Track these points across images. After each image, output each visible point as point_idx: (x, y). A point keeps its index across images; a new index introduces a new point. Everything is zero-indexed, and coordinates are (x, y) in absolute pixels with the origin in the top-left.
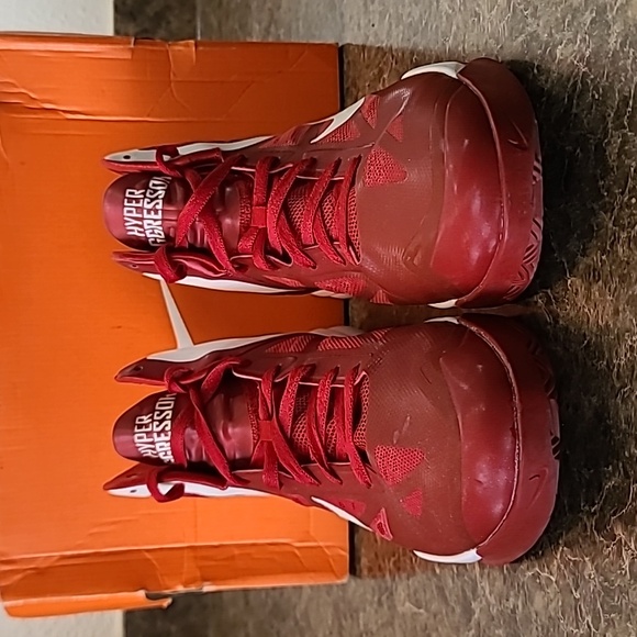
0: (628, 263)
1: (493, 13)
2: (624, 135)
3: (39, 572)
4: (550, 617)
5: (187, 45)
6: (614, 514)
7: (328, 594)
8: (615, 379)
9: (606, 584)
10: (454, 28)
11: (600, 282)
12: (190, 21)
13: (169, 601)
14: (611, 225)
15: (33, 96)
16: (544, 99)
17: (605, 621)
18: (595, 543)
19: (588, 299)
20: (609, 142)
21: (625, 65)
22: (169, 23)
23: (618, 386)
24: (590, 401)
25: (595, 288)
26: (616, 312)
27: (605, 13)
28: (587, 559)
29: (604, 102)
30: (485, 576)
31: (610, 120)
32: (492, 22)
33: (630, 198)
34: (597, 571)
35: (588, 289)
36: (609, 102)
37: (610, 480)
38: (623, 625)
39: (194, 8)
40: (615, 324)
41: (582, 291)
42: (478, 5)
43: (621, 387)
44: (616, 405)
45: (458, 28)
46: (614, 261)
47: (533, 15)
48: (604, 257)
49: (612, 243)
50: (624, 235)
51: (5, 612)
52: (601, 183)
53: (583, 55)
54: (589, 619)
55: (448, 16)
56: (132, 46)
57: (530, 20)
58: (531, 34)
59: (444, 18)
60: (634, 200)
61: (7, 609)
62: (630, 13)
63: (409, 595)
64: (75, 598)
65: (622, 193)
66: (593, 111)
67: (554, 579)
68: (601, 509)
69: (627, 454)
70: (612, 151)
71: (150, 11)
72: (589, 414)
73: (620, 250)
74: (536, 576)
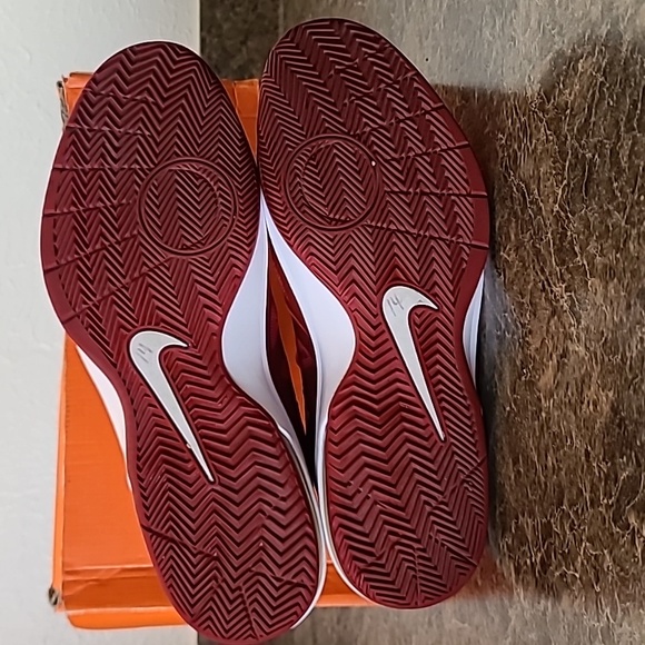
0: (638, 258)
1: (527, 35)
2: (634, 137)
3: (101, 583)
4: (575, 614)
5: (251, 84)
6: (628, 504)
7: (386, 621)
8: (628, 370)
9: (622, 574)
10: (494, 53)
11: (615, 280)
14: (623, 224)
16: (568, 111)
17: (622, 610)
18: (612, 534)
19: (605, 297)
20: (622, 145)
21: (634, 71)
23: (630, 377)
24: (607, 395)
25: (611, 285)
26: (629, 307)
27: (618, 24)
28: (606, 552)
29: (617, 108)
30: (520, 583)
31: (622, 124)
32: (525, 45)
33: (639, 197)
34: (614, 561)
35: (606, 288)
36: (622, 107)
37: (624, 470)
38: (636, 612)
40: (627, 318)
41: (600, 290)
42: (514, 30)
43: (634, 379)
44: (629, 396)
45: (497, 53)
46: (626, 258)
47: (559, 33)
48: (618, 255)
49: (625, 241)
50: (634, 232)
51: (67, 621)
52: (615, 185)
53: (601, 66)
54: (608, 610)
55: (490, 43)
57: (557, 38)
58: (557, 52)
59: (486, 46)
60: (642, 198)
61: (69, 618)
62: (638, 22)
63: (455, 611)
65: (633, 192)
66: (608, 117)
67: (578, 576)
68: (618, 500)
69: (638, 443)
70: (624, 153)
71: (234, 65)
72: (606, 408)
73: (632, 247)
74: (563, 575)
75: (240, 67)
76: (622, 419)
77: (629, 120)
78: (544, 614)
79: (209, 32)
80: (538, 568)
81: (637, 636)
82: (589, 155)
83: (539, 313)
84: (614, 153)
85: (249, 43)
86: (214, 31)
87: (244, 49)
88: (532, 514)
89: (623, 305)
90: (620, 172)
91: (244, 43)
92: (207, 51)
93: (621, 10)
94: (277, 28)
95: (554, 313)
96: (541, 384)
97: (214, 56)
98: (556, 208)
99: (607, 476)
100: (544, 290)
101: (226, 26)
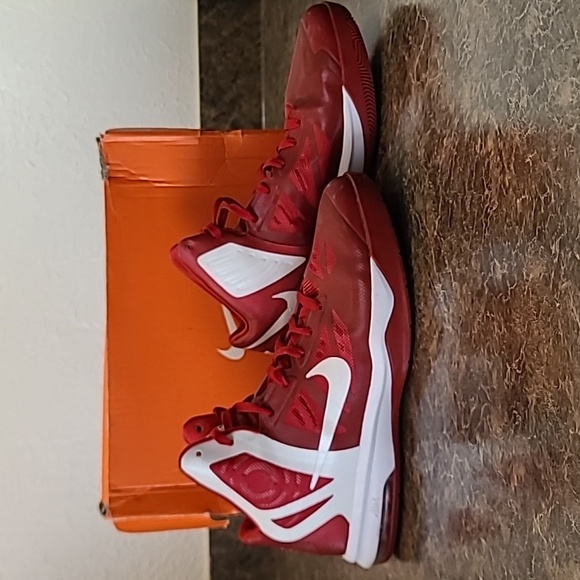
5: (236, 134)
6: (476, 427)
12: (257, 105)
13: (228, 522)
14: (469, 248)
15: (133, 172)
16: (440, 171)
19: (461, 294)
20: (467, 197)
22: (241, 107)
24: (464, 358)
25: (464, 287)
26: (473, 301)
28: (465, 459)
29: (464, 173)
31: (466, 184)
35: (461, 288)
36: (466, 173)
37: (473, 406)
39: (260, 95)
41: (459, 290)
46: (471, 270)
49: (470, 260)
51: (114, 528)
52: (464, 223)
54: (468, 497)
55: (397, 114)
56: (199, 136)
59: (395, 116)
61: (115, 523)
64: (161, 517)
67: (452, 477)
70: (468, 203)
71: (227, 98)
72: (464, 366)
73: (473, 263)
74: (445, 477)
75: (231, 101)
76: (471, 373)
77: (469, 183)
78: (436, 504)
79: (206, 73)
80: (432, 474)
81: (482, 511)
82: (451, 201)
83: (429, 303)
84: (463, 202)
85: (239, 82)
86: (210, 72)
87: (234, 87)
88: (428, 439)
89: (470, 300)
90: (466, 215)
91: (234, 81)
92: (205, 89)
93: (464, 111)
94: (259, 68)
95: (436, 304)
96: (430, 350)
97: (211, 92)
98: (435, 234)
99: (465, 410)
100: (430, 287)
101: (220, 69)
